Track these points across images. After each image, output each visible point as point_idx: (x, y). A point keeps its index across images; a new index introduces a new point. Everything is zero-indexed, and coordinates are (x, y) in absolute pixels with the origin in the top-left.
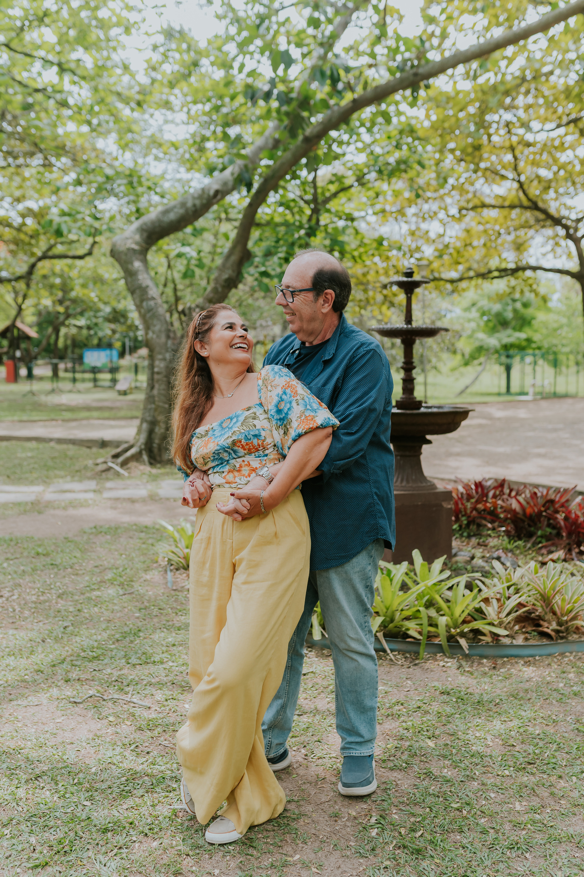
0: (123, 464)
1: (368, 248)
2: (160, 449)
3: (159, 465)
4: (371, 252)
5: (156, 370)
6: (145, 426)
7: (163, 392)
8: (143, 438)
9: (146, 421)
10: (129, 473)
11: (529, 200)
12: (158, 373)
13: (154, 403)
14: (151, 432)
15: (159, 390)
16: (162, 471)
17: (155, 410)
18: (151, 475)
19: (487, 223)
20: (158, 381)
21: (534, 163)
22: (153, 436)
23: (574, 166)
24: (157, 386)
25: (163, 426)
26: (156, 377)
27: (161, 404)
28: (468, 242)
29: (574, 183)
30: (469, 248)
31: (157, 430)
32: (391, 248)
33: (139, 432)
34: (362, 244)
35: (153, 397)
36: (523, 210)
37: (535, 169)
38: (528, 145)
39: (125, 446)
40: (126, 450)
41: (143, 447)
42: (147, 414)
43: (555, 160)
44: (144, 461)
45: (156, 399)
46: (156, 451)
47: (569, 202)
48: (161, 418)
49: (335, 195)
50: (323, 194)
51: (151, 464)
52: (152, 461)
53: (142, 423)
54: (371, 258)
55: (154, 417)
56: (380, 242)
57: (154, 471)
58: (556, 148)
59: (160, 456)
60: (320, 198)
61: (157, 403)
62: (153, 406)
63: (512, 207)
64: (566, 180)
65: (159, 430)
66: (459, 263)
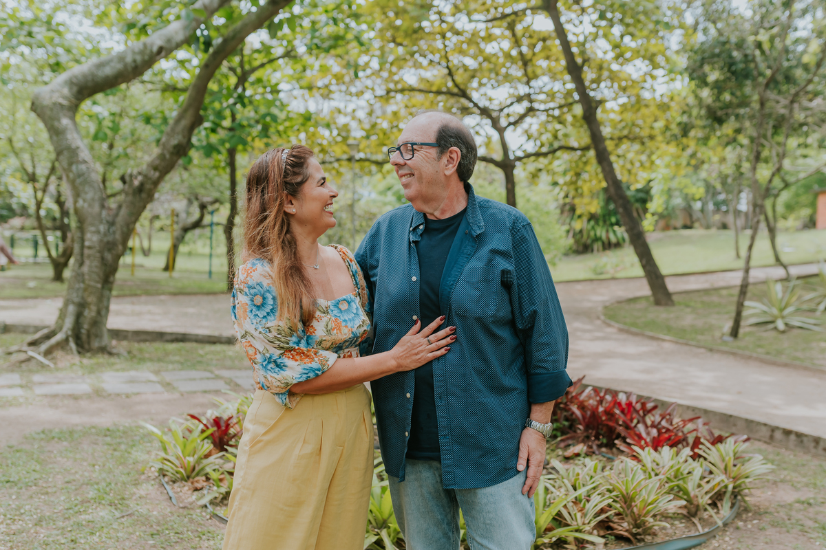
0: (47, 353)
1: (294, 123)
2: (89, 336)
3: (88, 355)
4: (296, 128)
5: (87, 243)
6: (71, 308)
7: (96, 270)
8: (69, 323)
9: (73, 303)
10: (55, 364)
11: (456, 85)
12: (89, 248)
13: (83, 282)
14: (79, 316)
15: (90, 267)
16: (94, 361)
17: (85, 290)
18: (82, 367)
19: (414, 106)
20: (89, 256)
21: (462, 52)
22: (81, 320)
23: (498, 58)
24: (87, 262)
25: (94, 308)
26: (86, 251)
27: (92, 283)
28: (395, 124)
29: (497, 74)
30: (395, 130)
31: (86, 313)
32: (316, 125)
33: (62, 315)
34: (288, 119)
35: (83, 275)
36: (449, 96)
37: (461, 58)
38: (457, 33)
39: (45, 331)
40: (48, 337)
41: (70, 333)
42: (75, 295)
43: (481, 51)
44: (71, 349)
45: (86, 277)
46: (84, 337)
47: (491, 93)
48: (91, 299)
49: (262, 65)
50: (250, 63)
51: (79, 353)
52: (80, 350)
53: (66, 305)
54: (297, 133)
55: (83, 298)
56: (307, 118)
57: (86, 361)
58: (483, 39)
59: (89, 343)
60: (247, 67)
61: (87, 282)
62: (82, 285)
63: (439, 93)
64: (490, 71)
65: (89, 314)
66: (385, 145)
